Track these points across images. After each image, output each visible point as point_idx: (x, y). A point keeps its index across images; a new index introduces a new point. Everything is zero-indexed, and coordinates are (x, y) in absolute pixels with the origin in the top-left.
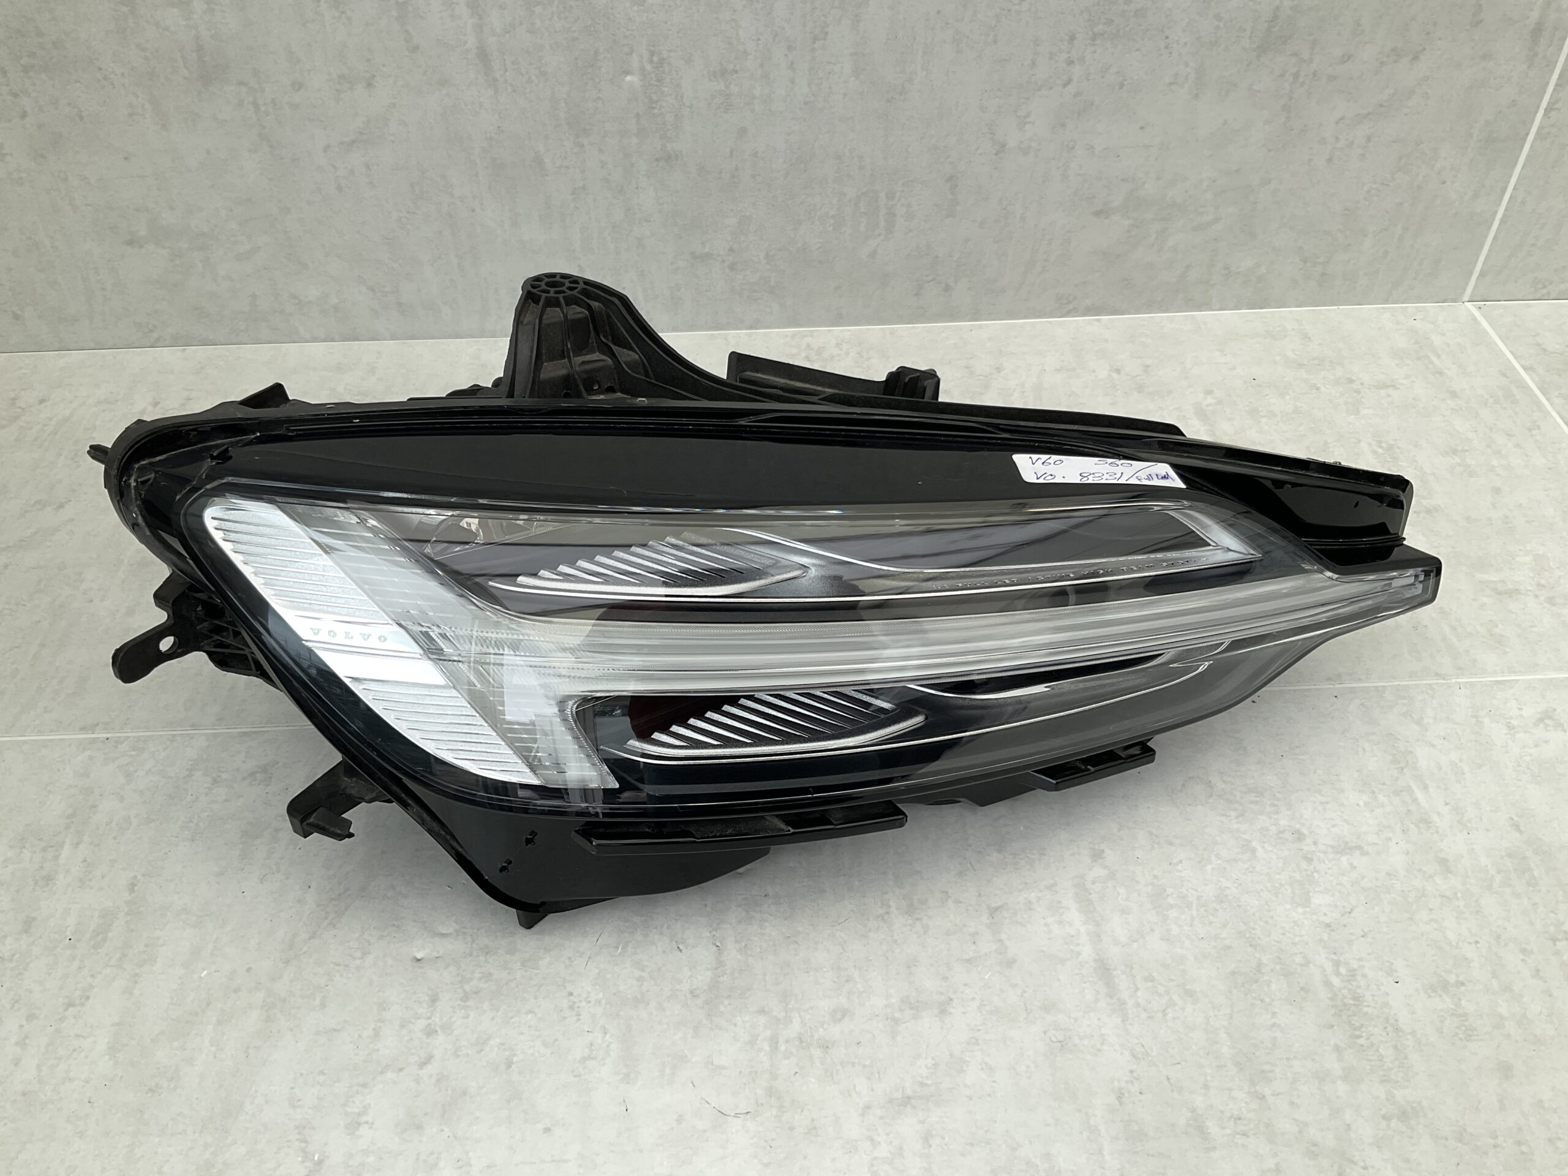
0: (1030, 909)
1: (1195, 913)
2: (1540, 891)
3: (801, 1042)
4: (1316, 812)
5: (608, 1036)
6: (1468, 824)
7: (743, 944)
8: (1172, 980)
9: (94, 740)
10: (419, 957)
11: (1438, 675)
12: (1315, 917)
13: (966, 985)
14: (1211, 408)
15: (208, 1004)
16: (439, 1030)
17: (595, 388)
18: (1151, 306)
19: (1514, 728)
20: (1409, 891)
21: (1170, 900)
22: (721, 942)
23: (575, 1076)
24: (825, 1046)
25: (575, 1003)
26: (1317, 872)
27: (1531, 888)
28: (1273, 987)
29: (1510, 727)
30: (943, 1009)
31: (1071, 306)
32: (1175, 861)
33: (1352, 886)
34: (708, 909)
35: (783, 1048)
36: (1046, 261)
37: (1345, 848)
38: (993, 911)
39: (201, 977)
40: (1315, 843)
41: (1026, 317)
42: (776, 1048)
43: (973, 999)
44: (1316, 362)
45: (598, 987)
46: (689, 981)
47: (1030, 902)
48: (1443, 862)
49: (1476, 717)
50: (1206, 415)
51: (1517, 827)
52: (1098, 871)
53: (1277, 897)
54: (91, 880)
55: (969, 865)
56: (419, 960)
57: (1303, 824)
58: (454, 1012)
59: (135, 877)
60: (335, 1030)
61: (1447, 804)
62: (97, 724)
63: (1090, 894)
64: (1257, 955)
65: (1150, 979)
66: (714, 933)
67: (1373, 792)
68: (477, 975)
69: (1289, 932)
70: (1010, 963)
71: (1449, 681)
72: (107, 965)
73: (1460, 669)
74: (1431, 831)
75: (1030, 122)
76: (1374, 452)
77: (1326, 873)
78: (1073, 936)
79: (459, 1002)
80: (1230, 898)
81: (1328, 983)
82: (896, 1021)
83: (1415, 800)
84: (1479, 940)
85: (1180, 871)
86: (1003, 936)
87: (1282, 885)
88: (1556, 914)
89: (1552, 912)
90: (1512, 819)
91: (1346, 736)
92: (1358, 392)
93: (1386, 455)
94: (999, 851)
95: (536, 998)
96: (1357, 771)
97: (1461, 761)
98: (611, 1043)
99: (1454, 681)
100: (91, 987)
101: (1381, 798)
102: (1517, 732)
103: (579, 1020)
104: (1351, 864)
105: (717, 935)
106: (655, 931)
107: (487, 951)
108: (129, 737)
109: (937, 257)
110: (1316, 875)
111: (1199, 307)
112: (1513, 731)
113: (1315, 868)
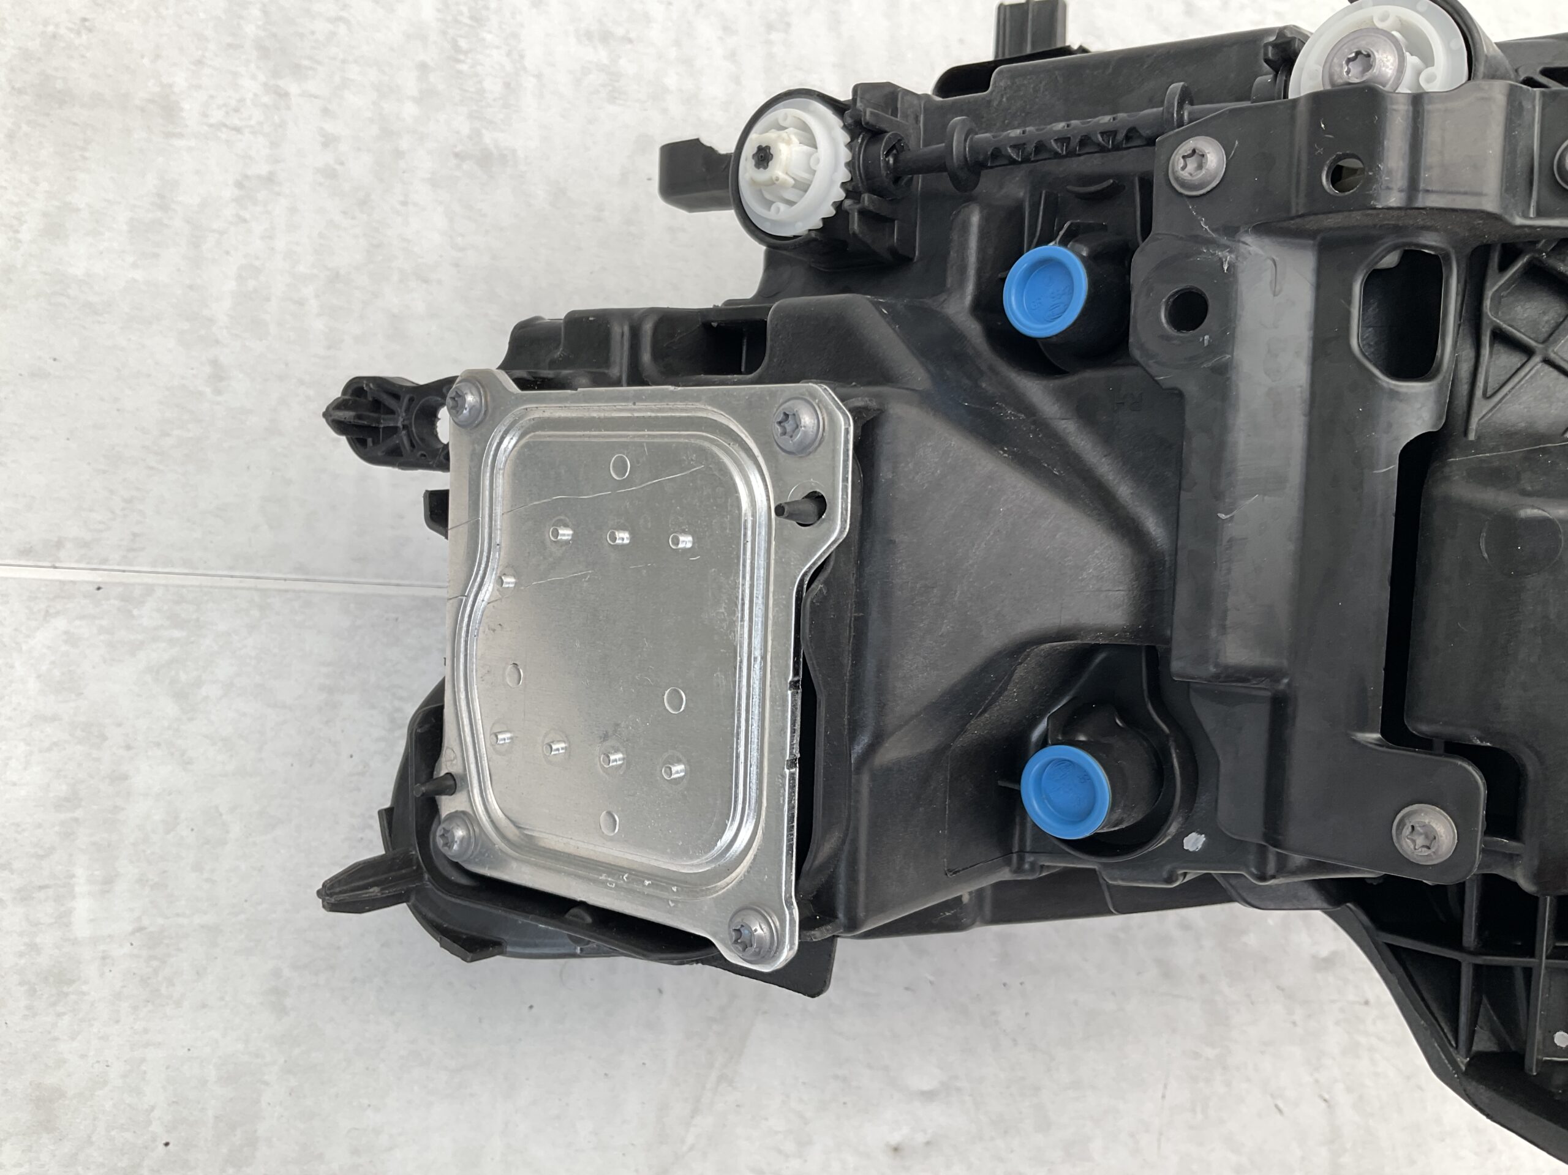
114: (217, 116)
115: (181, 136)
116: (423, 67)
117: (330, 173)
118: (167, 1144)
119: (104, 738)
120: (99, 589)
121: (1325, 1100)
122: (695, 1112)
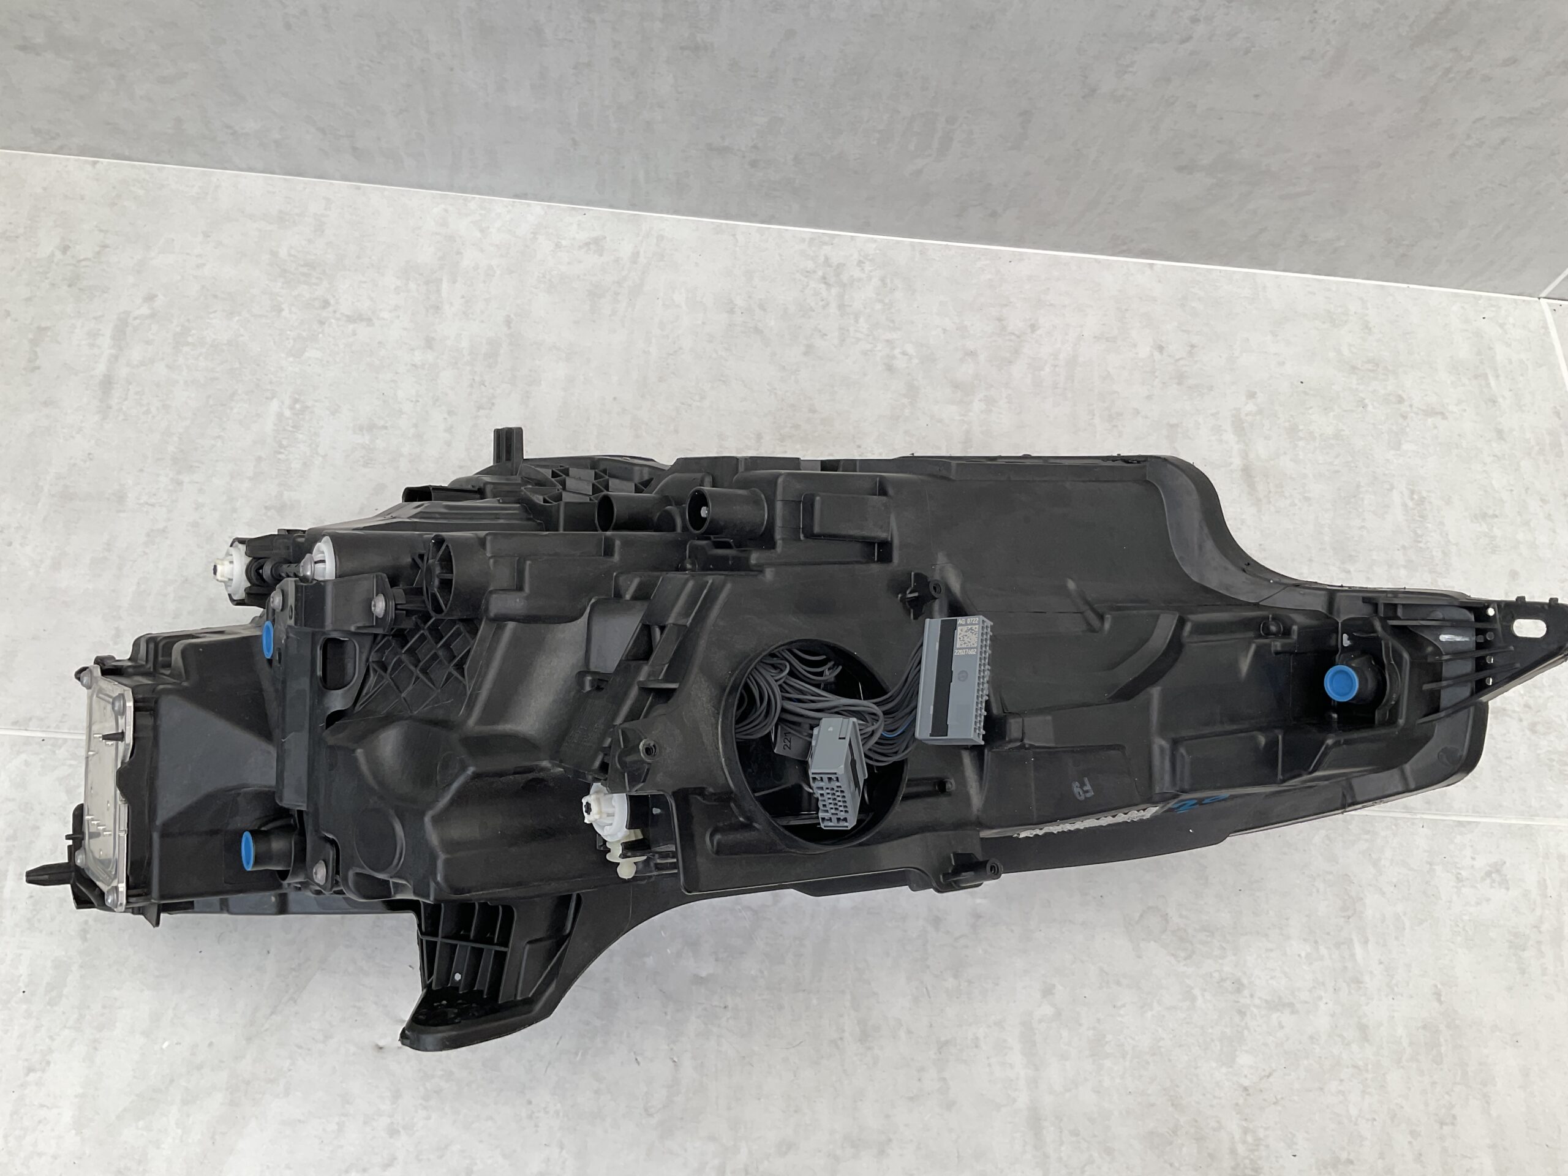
0: (977, 1047)
1: (1128, 1064)
2: (1441, 1069)
4: (1259, 960)
5: (564, 1152)
6: (1396, 989)
7: (699, 1062)
8: (1095, 1136)
9: (27, 741)
10: (381, 1044)
12: (1235, 1078)
13: (906, 1125)
14: (1249, 418)
15: (172, 1081)
16: (401, 1130)
19: (1462, 881)
20: (1326, 1058)
21: (1108, 1048)
22: (678, 1058)
25: (533, 1112)
26: (1247, 1028)
27: (1435, 1066)
28: (1184, 1150)
29: (1459, 879)
30: (882, 1150)
32: (1119, 1004)
33: (1276, 1047)
34: (669, 1017)
36: (1111, 203)
37: (1277, 1004)
38: (941, 1046)
39: (162, 1049)
40: (1252, 996)
43: (911, 1141)
44: (1370, 366)
45: (556, 1097)
46: (645, 1098)
47: (977, 1038)
48: (1363, 1028)
49: (1431, 864)
50: (1243, 429)
51: (1438, 995)
52: (1046, 1009)
53: (1206, 1053)
54: (39, 921)
55: (925, 990)
56: (381, 1048)
57: (1245, 973)
58: (416, 1111)
59: (86, 922)
60: (299, 1121)
61: (1381, 963)
62: (30, 719)
63: (1035, 1034)
64: (1176, 1116)
65: (1075, 1133)
66: (672, 1046)
67: (1316, 942)
68: (440, 1073)
69: (1210, 1093)
70: (950, 1105)
71: (1415, 817)
72: (65, 1027)
74: (1360, 992)
75: (1131, 72)
76: (1405, 505)
77: (1255, 1031)
78: (1012, 1080)
79: (421, 1101)
80: (1163, 1050)
81: (1233, 1152)
82: (836, 1158)
83: (1353, 955)
84: (1377, 1118)
85: (1122, 1016)
86: (947, 1075)
87: (1213, 1040)
88: (1450, 1096)
90: (1436, 986)
91: (1304, 873)
92: (1405, 417)
94: (955, 977)
95: (496, 1103)
96: (1307, 916)
97: (1405, 914)
98: (567, 1159)
99: (1418, 816)
100: (50, 1051)
101: (1323, 951)
102: (1464, 886)
103: (537, 1131)
104: (1280, 1023)
105: (675, 1049)
106: (615, 1038)
108: (65, 740)
109: (990, 185)
110: (1246, 1032)
112: (1460, 884)
113: (1246, 1023)
114: (144, 499)
115: (124, 511)
116: (259, 459)
117: (195, 525)
118: (24, 992)
119: (32, 809)
120: (43, 740)
121: (674, 1061)
122: (272, 1013)
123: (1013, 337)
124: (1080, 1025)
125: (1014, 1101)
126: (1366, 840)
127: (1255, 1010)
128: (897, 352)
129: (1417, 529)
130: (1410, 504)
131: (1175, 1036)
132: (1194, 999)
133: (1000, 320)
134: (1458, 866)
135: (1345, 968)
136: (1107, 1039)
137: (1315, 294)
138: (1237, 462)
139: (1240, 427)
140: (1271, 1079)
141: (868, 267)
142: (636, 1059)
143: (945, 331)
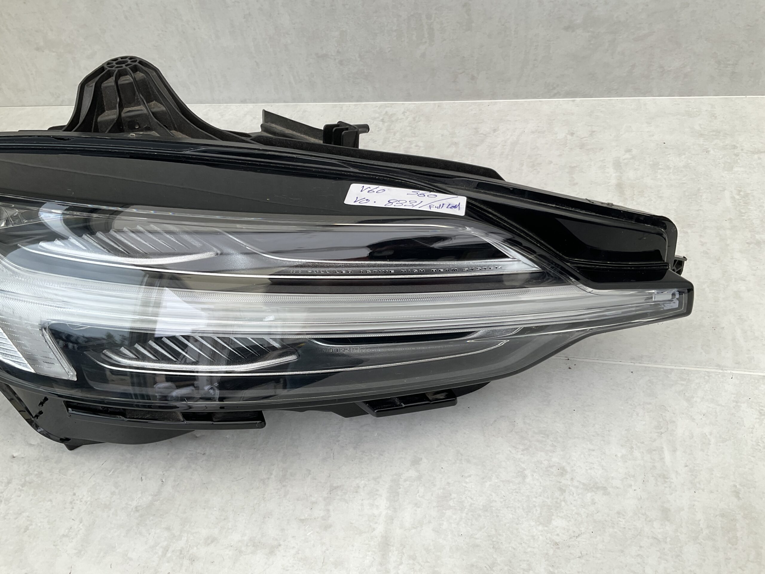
0: (357, 492)
1: (464, 515)
2: (736, 549)
3: (181, 554)
4: (582, 456)
5: (81, 524)
6: (698, 485)
7: (177, 483)
11: (719, 366)
12: (549, 535)
13: (293, 537)
14: (625, 161)
17: (137, 128)
18: (609, 92)
20: (629, 529)
21: (451, 503)
22: (165, 480)
23: (54, 545)
24: (193, 560)
25: (74, 500)
26: (564, 501)
27: (730, 545)
30: (272, 551)
31: (555, 91)
32: (466, 475)
33: (587, 517)
34: (169, 457)
35: (169, 555)
36: (535, 60)
37: (593, 487)
38: (333, 489)
40: (572, 479)
41: (526, 98)
42: (165, 554)
43: (294, 547)
44: (714, 133)
45: (90, 493)
46: (138, 500)
47: (359, 487)
48: (666, 511)
49: (736, 402)
50: (621, 166)
51: (737, 494)
52: (412, 473)
53: (527, 515)
55: (332, 454)
56: (14, 457)
57: (569, 464)
58: (15, 492)
61: (686, 466)
63: (400, 488)
64: (495, 556)
65: (413, 558)
66: (165, 472)
67: (632, 448)
68: (36, 473)
69: (526, 543)
70: (327, 527)
71: (725, 372)
73: (738, 363)
74: (665, 485)
76: (733, 198)
77: (571, 504)
78: (375, 516)
79: (20, 487)
80: (494, 509)
82: (241, 552)
83: (662, 459)
85: (466, 483)
86: (331, 508)
87: (535, 506)
89: (740, 568)
90: (735, 486)
91: (628, 403)
92: (737, 155)
93: (741, 201)
94: (355, 448)
95: (57, 493)
96: (626, 430)
97: (711, 434)
98: (81, 529)
99: (729, 372)
101: (637, 454)
103: (71, 511)
104: (593, 500)
105: (166, 474)
106: (134, 465)
107: (47, 459)
109: (464, 57)
110: (563, 504)
111: (644, 94)
112: (762, 417)
113: (564, 498)
123: (482, 135)
124: (435, 485)
125: (374, 529)
126: (682, 385)
127: (573, 489)
128: (413, 146)
129: (741, 210)
130: (737, 197)
131: (505, 500)
132: (525, 477)
133: (475, 129)
134: (761, 404)
135: (654, 467)
136: (452, 497)
137: (679, 104)
138: (613, 181)
139: (618, 165)
140: (578, 539)
141: (407, 114)
142: (142, 478)
143: (442, 135)
